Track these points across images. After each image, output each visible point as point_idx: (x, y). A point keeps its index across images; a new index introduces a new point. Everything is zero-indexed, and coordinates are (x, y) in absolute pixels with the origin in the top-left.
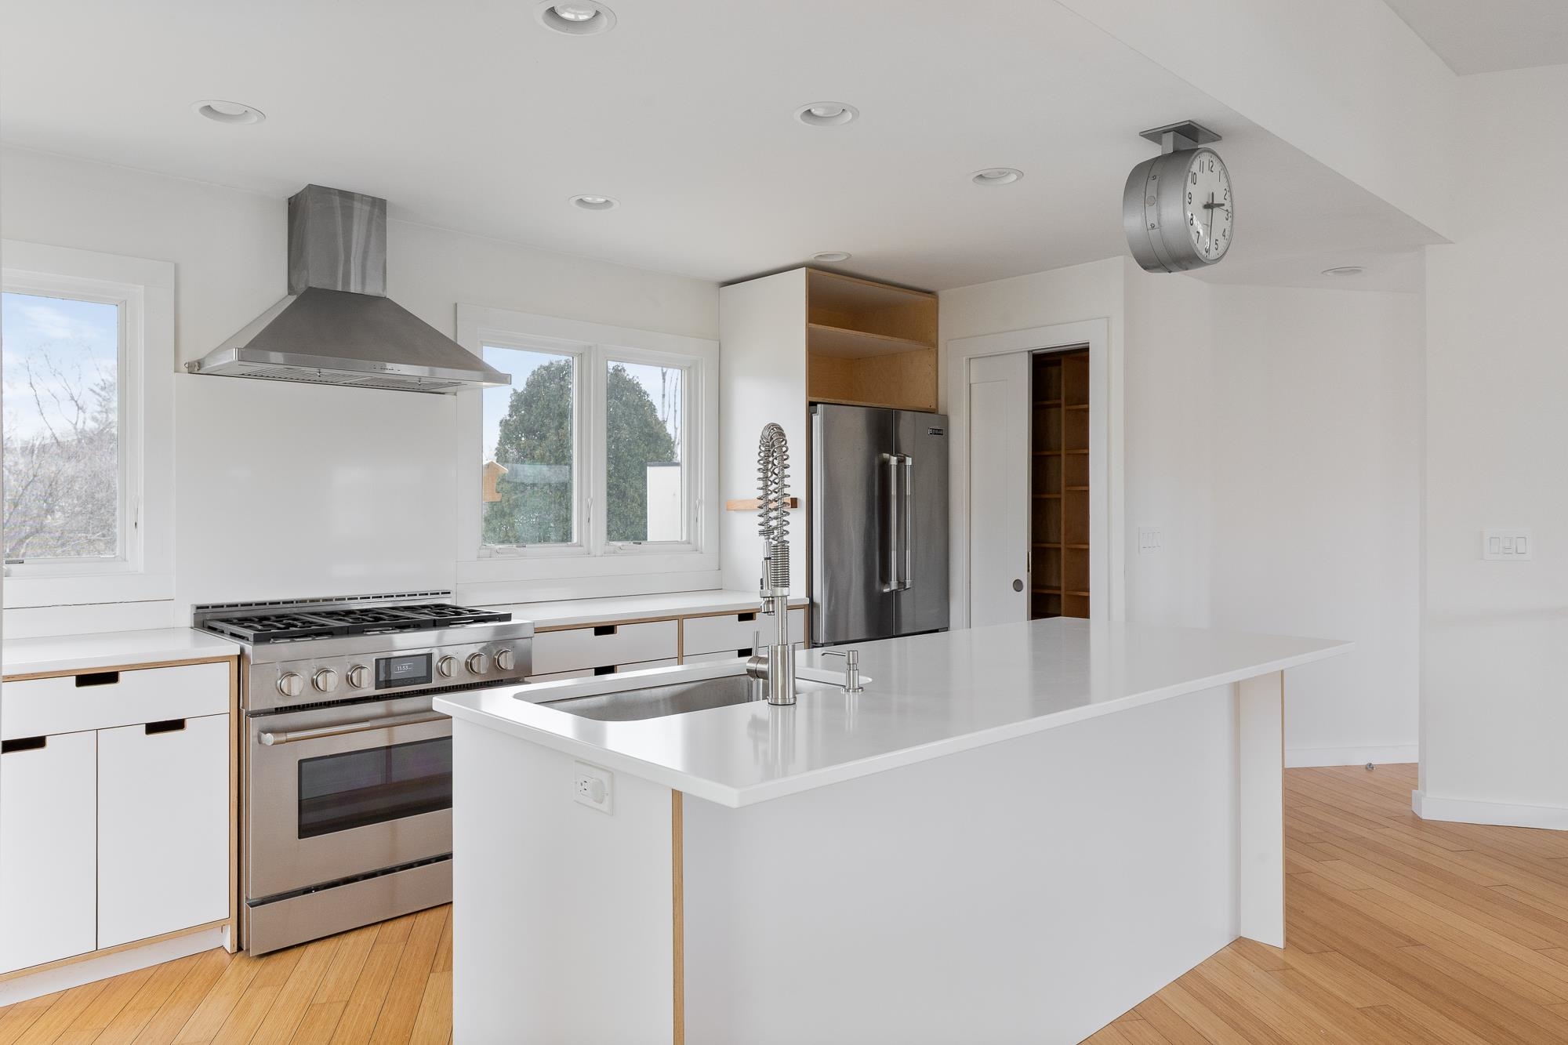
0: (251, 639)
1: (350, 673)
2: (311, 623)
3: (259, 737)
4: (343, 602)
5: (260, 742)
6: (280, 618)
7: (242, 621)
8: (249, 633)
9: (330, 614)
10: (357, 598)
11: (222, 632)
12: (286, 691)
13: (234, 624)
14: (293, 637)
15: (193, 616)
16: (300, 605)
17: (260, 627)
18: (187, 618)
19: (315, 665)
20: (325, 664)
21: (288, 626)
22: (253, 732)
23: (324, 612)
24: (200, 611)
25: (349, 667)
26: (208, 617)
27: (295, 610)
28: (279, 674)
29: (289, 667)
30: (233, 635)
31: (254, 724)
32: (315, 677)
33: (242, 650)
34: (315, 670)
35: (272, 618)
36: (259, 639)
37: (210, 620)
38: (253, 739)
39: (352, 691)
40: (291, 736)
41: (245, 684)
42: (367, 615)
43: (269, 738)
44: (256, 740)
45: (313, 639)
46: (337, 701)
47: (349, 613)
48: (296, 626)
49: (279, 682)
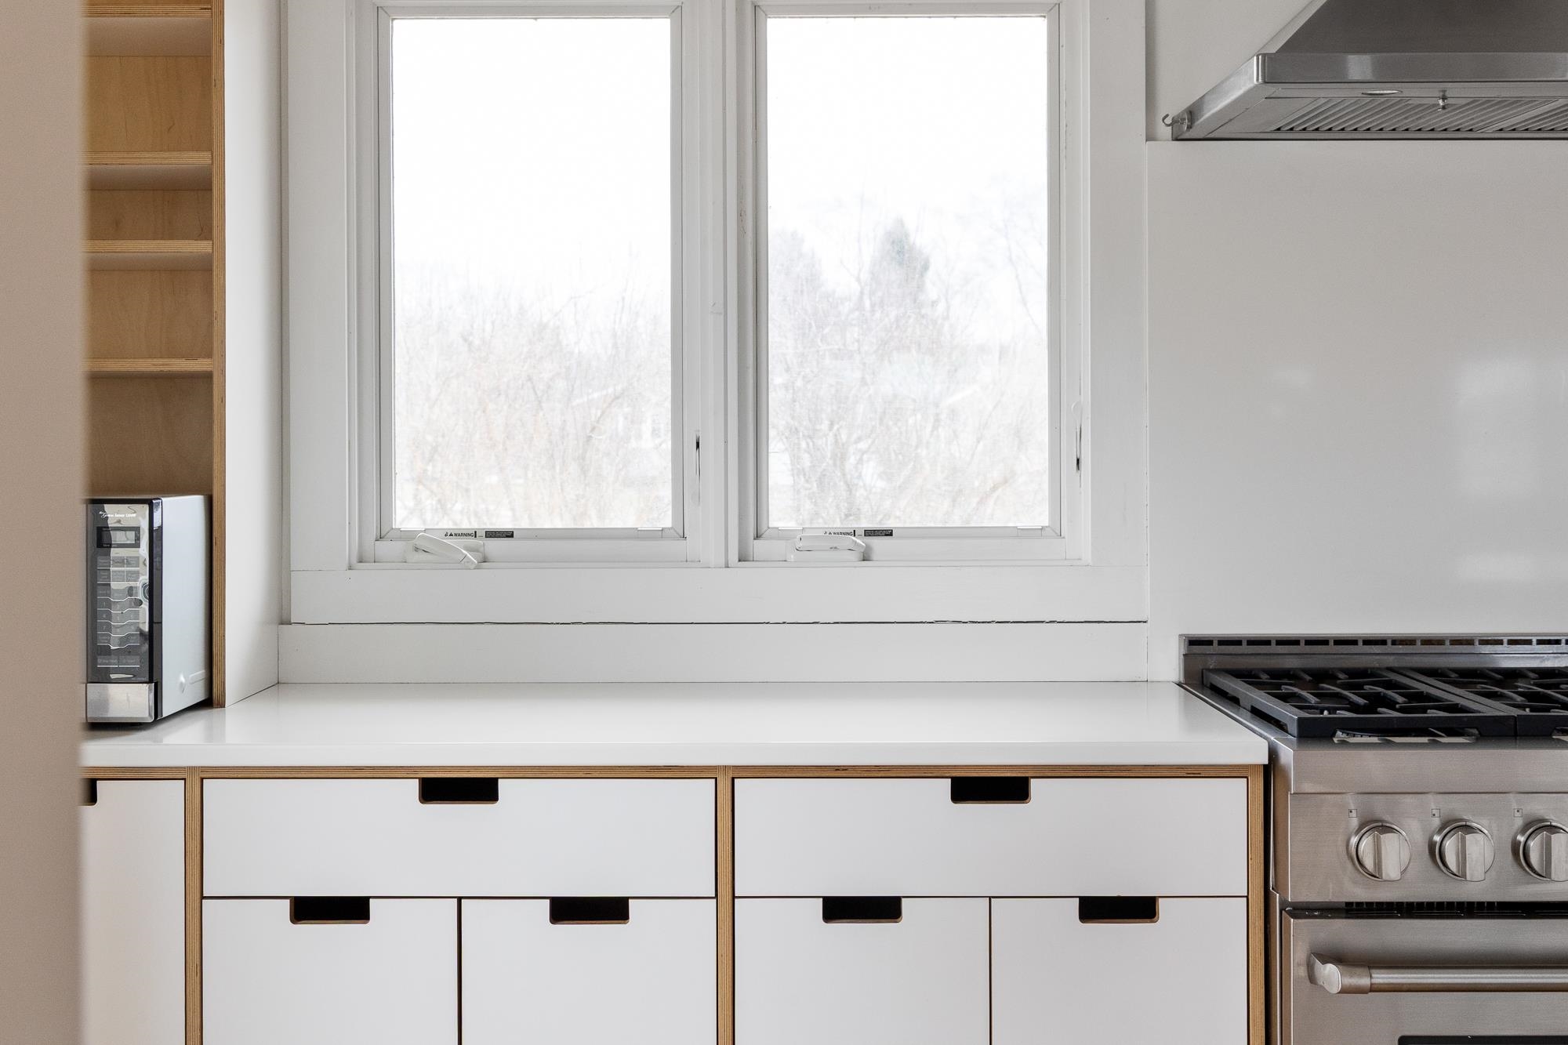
0: (1293, 728)
1: (1521, 839)
2: (1429, 698)
3: (1310, 968)
4: (1498, 648)
5: (1312, 978)
6: (1358, 677)
7: (1276, 681)
8: (1289, 714)
9: (1469, 677)
10: (1529, 642)
11: (1234, 701)
12: (1369, 863)
13: (1260, 685)
14: (1387, 731)
15: (1182, 657)
16: (1400, 649)
17: (1313, 700)
18: (1170, 665)
19: (1436, 807)
20: (1458, 807)
21: (1377, 701)
22: (1298, 953)
23: (1455, 670)
24: (1197, 649)
25: (1519, 822)
26: (1212, 663)
27: (1391, 661)
28: (1355, 822)
29: (1380, 807)
30: (1258, 714)
31: (1301, 936)
32: (1437, 838)
33: (1273, 754)
34: (1436, 822)
35: (1341, 676)
36: (1313, 733)
37: (1216, 671)
38: (1297, 971)
39: (1528, 883)
40: (1381, 977)
41: (1280, 838)
42: (1556, 686)
43: (1331, 975)
44: (1303, 972)
45: (1435, 744)
46: (1491, 904)
47: (1512, 675)
48: (1391, 704)
49: (1354, 840)
